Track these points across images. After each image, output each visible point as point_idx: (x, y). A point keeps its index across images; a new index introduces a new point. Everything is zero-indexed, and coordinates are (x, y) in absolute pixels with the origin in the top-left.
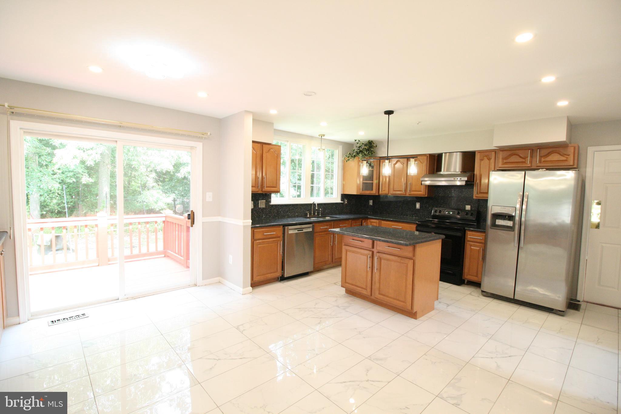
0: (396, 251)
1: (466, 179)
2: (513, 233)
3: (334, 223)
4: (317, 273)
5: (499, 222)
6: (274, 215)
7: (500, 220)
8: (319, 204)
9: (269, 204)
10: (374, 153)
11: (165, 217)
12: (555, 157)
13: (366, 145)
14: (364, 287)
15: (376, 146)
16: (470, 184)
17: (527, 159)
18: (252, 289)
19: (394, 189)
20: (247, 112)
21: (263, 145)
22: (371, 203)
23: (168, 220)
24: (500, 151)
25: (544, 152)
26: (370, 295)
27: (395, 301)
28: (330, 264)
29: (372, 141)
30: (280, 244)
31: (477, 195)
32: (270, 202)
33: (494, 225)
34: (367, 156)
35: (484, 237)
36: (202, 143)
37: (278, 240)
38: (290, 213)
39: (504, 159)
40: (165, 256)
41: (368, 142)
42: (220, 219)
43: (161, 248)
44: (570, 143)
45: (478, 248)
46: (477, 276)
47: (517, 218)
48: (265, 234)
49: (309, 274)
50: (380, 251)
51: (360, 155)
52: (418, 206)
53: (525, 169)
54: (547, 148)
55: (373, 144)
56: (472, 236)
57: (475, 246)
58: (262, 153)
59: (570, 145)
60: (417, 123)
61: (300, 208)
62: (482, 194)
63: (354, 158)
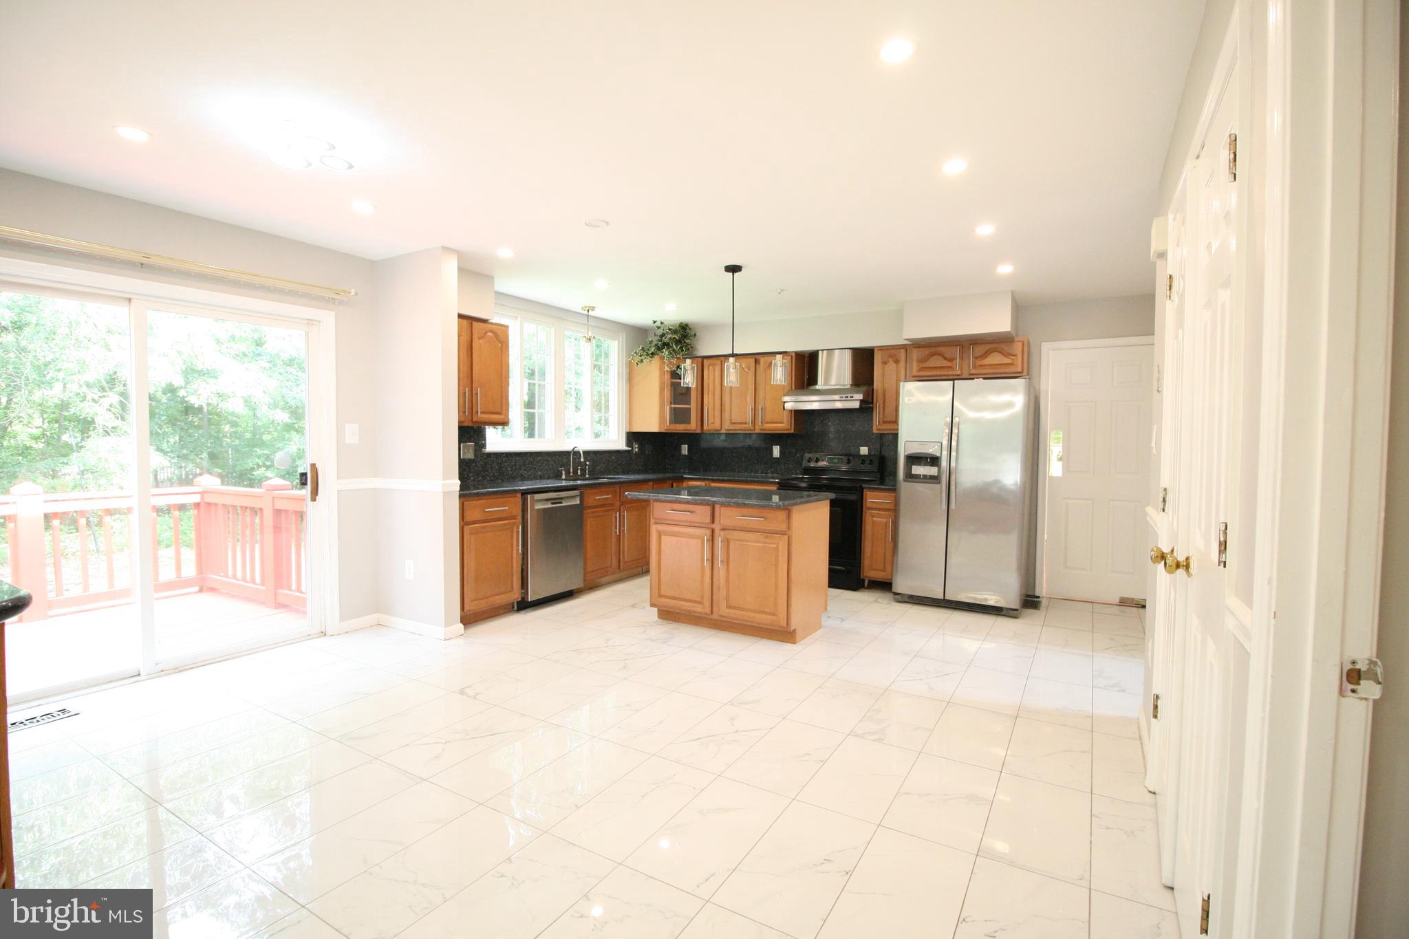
0: (755, 521)
1: (860, 397)
2: (937, 486)
3: (620, 489)
4: (589, 593)
5: (918, 470)
6: (494, 475)
7: (919, 467)
8: (587, 453)
9: (481, 451)
10: (692, 347)
11: (199, 493)
12: (995, 359)
13: (675, 332)
14: (699, 600)
15: (695, 335)
16: (867, 406)
17: (954, 362)
18: (465, 628)
19: (731, 420)
20: (446, 249)
21: (472, 323)
22: (685, 450)
23: (208, 499)
24: (915, 347)
25: (980, 350)
26: (710, 613)
27: (758, 616)
28: (614, 573)
29: (687, 325)
30: (518, 532)
31: (879, 427)
32: (484, 446)
33: (910, 476)
34: (679, 354)
35: (894, 498)
36: (334, 313)
37: (514, 524)
38: (525, 470)
39: (920, 361)
40: (201, 591)
41: (680, 326)
42: (377, 483)
43: (190, 570)
44: (1017, 335)
45: (884, 520)
46: (884, 570)
47: (944, 463)
48: (487, 510)
49: (574, 596)
50: (726, 528)
51: (666, 352)
52: (776, 451)
53: (953, 379)
54: (984, 344)
55: (688, 331)
56: (874, 498)
57: (879, 516)
58: (469, 338)
59: (1016, 339)
60: (779, 291)
61: (547, 461)
62: (888, 424)
63: (651, 357)
